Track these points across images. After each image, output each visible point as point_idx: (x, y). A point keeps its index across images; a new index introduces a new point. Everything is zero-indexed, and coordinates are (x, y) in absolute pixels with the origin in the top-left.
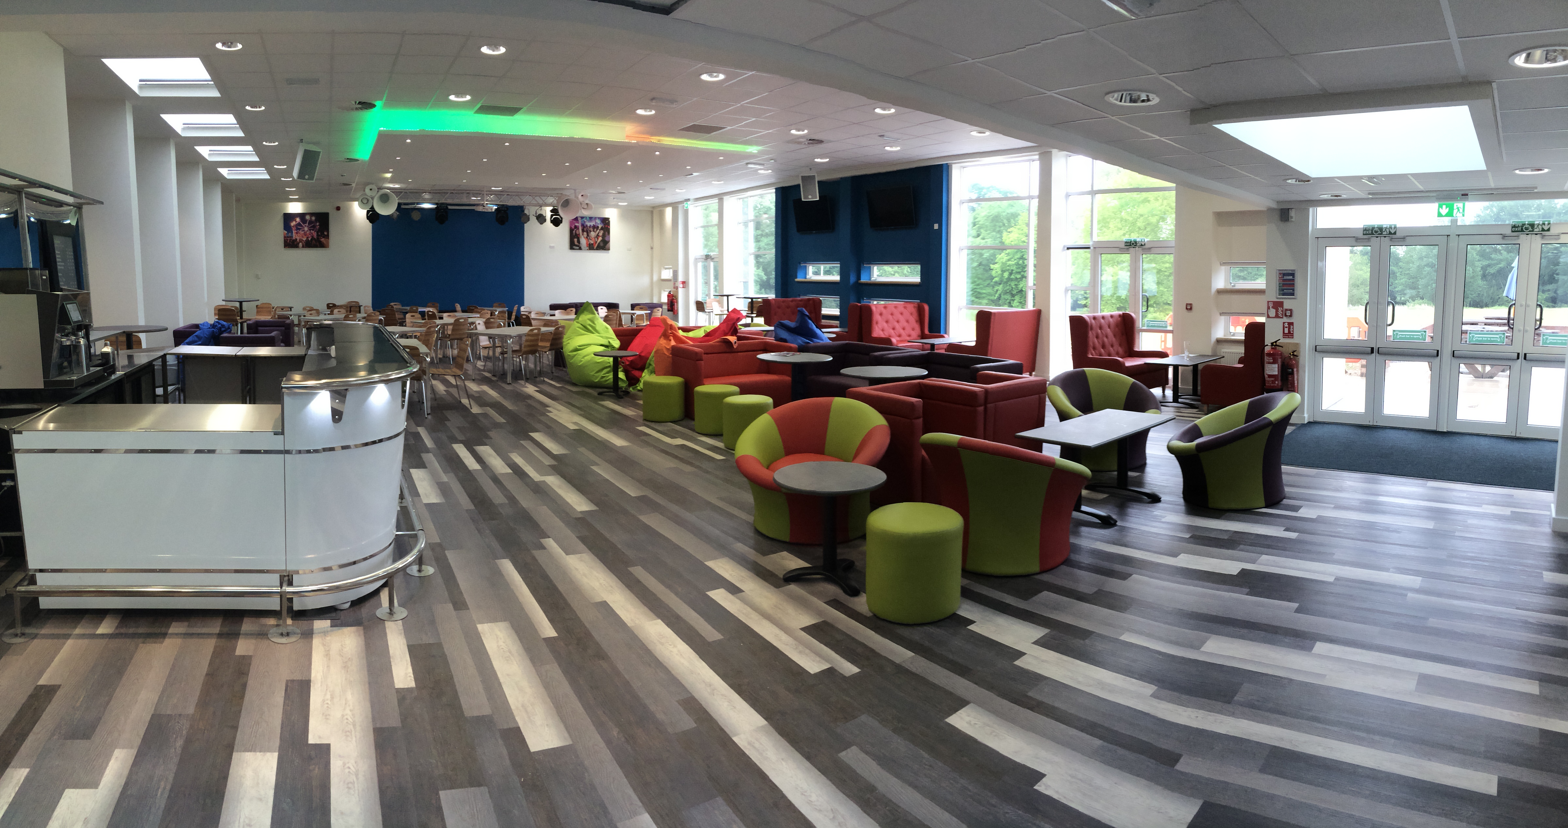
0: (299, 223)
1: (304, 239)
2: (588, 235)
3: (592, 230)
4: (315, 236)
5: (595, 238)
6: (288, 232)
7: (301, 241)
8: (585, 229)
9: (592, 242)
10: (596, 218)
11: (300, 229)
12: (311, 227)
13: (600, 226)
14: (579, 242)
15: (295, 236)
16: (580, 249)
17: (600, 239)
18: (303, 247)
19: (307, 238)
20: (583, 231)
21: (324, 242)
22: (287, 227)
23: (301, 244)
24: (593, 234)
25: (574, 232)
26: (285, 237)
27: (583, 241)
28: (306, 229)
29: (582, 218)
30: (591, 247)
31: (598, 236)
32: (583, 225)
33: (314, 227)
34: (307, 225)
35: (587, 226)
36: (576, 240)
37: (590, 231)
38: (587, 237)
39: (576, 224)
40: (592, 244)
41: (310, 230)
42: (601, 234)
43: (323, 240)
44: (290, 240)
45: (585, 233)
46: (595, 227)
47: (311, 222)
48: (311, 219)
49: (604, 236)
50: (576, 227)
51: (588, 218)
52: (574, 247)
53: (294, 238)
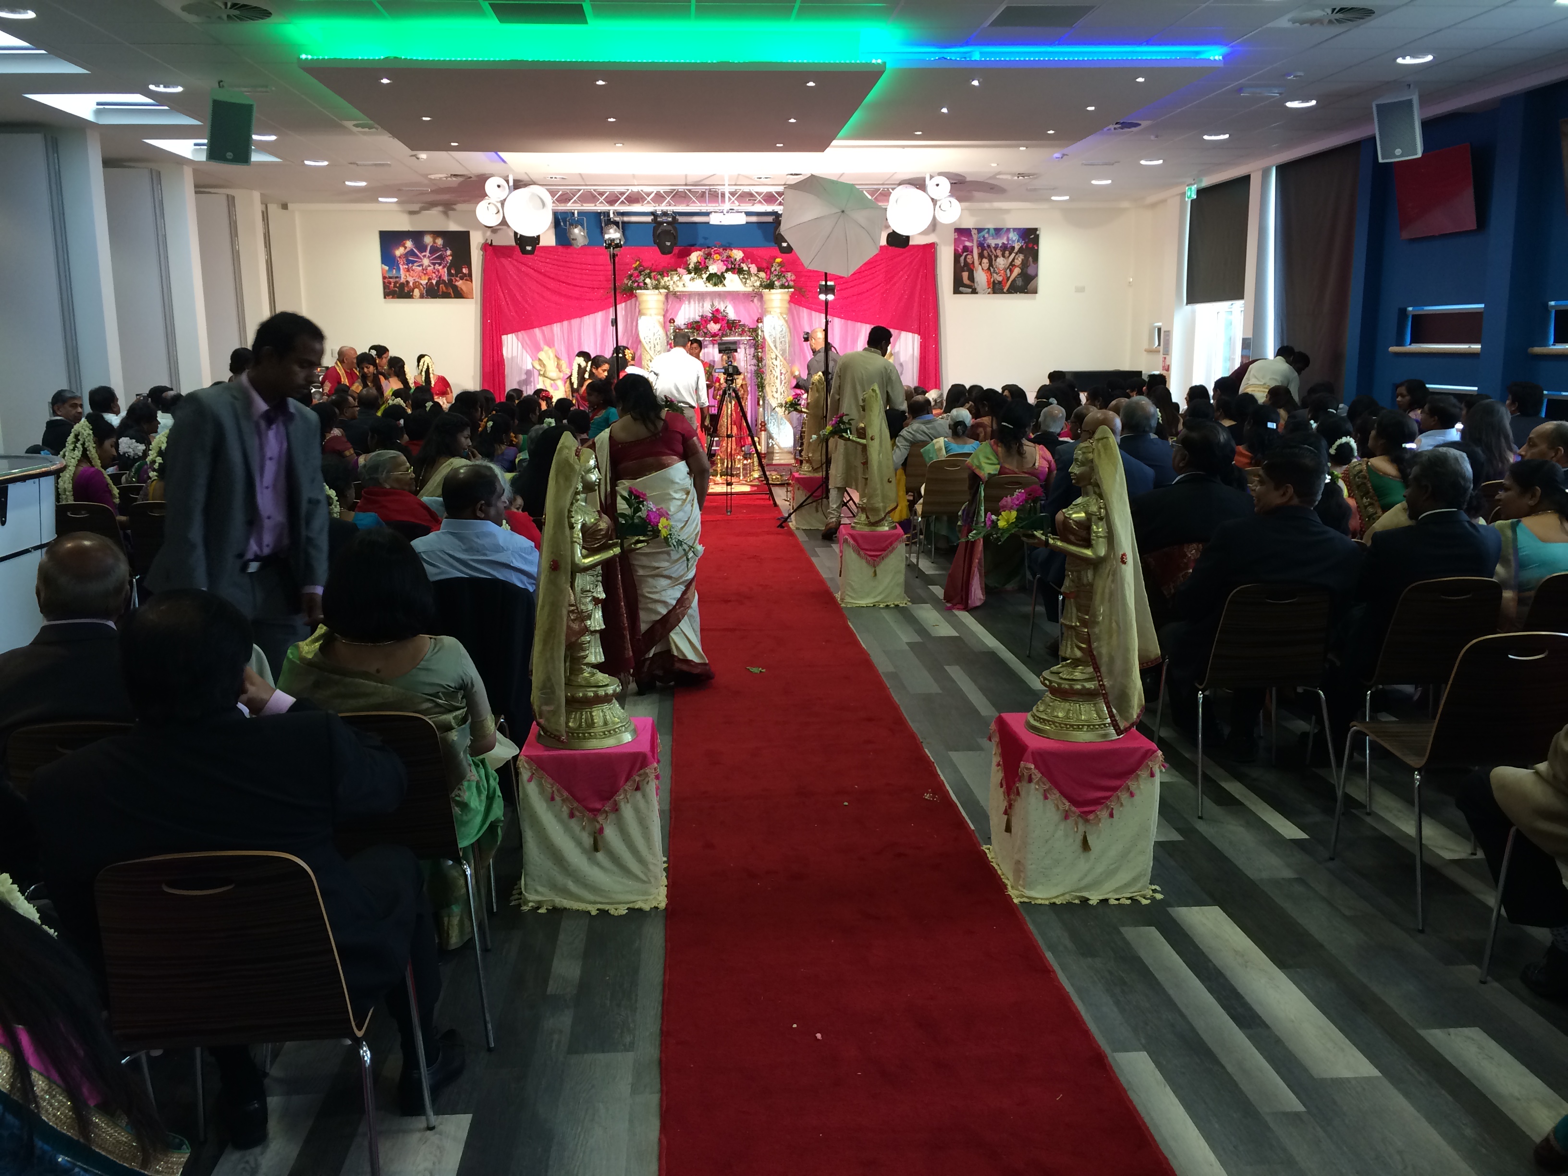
0: (412, 250)
1: (424, 282)
2: (991, 265)
3: (999, 253)
4: (446, 278)
5: (1005, 270)
6: (391, 268)
7: (417, 285)
8: (985, 251)
9: (1000, 279)
10: (1008, 230)
11: (413, 262)
12: (433, 260)
13: (1017, 246)
14: (971, 278)
15: (404, 276)
16: (974, 292)
17: (1017, 271)
18: (422, 297)
19: (430, 279)
20: (981, 256)
21: (464, 288)
22: (387, 258)
23: (417, 292)
24: (1001, 262)
25: (962, 259)
26: (384, 278)
27: (981, 277)
28: (426, 262)
29: (980, 230)
30: (996, 288)
31: (1012, 265)
32: (981, 245)
33: (442, 258)
34: (427, 254)
36: (965, 275)
37: (997, 257)
38: (989, 269)
40: (1000, 282)
41: (434, 264)
42: (1018, 262)
44: (395, 283)
45: (985, 261)
46: (1006, 249)
47: (434, 250)
48: (434, 242)
49: (1024, 265)
50: (966, 249)
51: (992, 232)
52: (961, 289)
53: (403, 280)
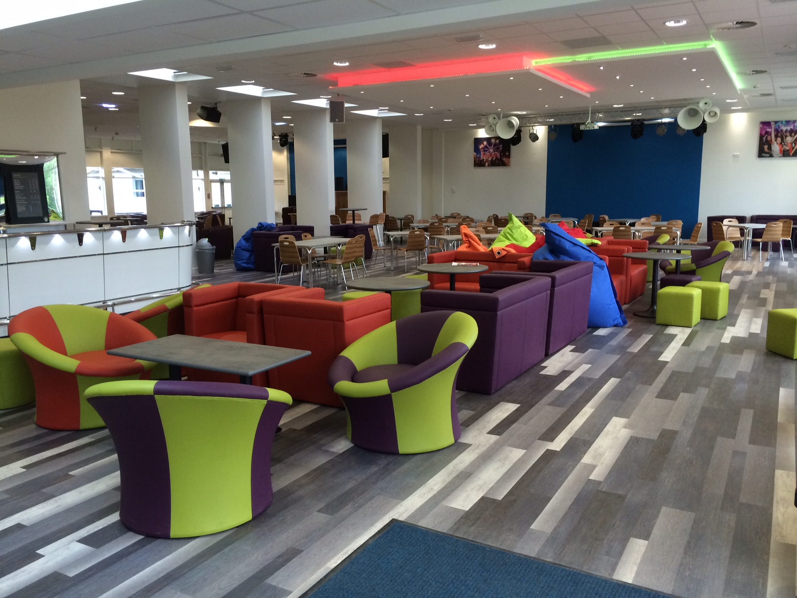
0: (486, 146)
1: (490, 159)
2: (782, 140)
4: (499, 157)
6: (477, 154)
7: (487, 161)
8: (779, 134)
10: (794, 121)
11: (486, 151)
12: (496, 149)
14: (770, 148)
15: (482, 157)
16: (771, 156)
18: (489, 166)
19: (492, 158)
20: (776, 136)
21: (506, 162)
22: (477, 150)
23: (487, 164)
25: (764, 138)
26: (474, 158)
27: (776, 148)
28: (491, 150)
29: (776, 122)
30: (785, 154)
32: (777, 131)
33: (498, 148)
34: (492, 147)
35: (782, 131)
36: (766, 147)
37: (786, 136)
38: (781, 143)
39: (768, 130)
40: (788, 150)
41: (495, 151)
43: (504, 159)
44: (479, 160)
45: (779, 139)
47: (495, 145)
48: (495, 141)
50: (767, 133)
52: (763, 154)
53: (482, 159)
